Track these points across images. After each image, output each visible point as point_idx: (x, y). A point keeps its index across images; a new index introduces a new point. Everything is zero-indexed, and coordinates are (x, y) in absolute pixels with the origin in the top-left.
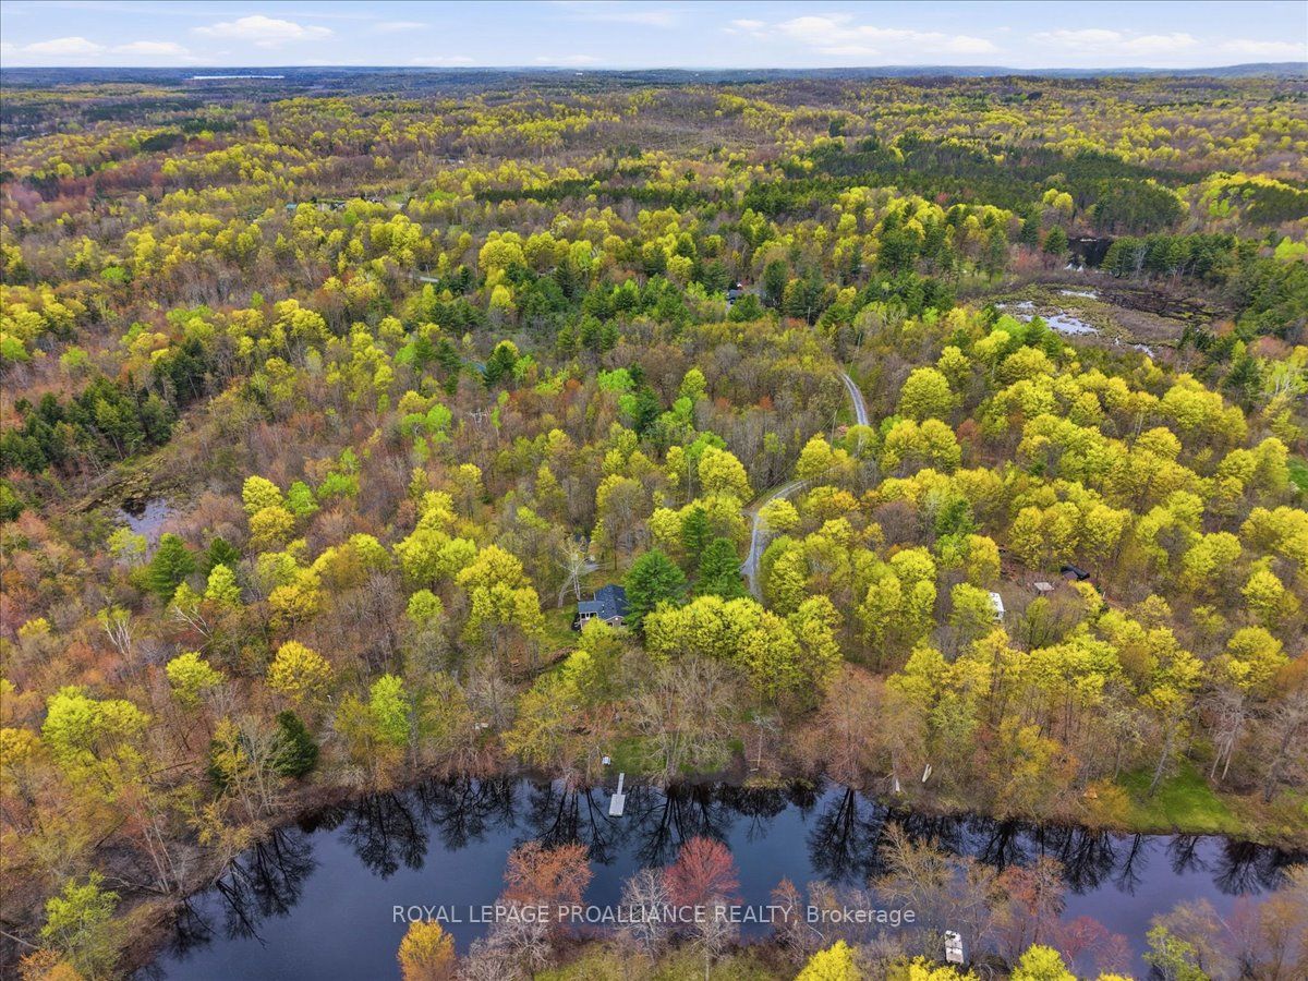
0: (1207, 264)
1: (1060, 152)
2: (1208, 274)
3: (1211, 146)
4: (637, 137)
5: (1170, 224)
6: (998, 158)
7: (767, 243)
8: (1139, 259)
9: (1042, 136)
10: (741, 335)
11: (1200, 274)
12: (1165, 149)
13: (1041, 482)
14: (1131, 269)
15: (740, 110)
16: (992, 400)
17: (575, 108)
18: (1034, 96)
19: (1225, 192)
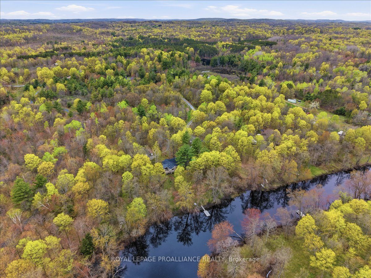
0: (233, 62)
1: (179, 39)
2: (233, 64)
3: (211, 36)
4: (51, 39)
5: (216, 54)
6: (166, 41)
7: (130, 64)
8: (218, 62)
9: (173, 35)
10: (150, 88)
11: (232, 64)
12: (202, 37)
13: (248, 111)
14: (217, 64)
15: (81, 30)
16: (222, 96)
17: (24, 30)
18: (160, 26)
19: (223, 46)
